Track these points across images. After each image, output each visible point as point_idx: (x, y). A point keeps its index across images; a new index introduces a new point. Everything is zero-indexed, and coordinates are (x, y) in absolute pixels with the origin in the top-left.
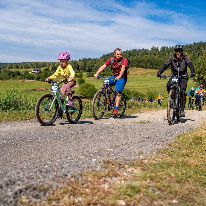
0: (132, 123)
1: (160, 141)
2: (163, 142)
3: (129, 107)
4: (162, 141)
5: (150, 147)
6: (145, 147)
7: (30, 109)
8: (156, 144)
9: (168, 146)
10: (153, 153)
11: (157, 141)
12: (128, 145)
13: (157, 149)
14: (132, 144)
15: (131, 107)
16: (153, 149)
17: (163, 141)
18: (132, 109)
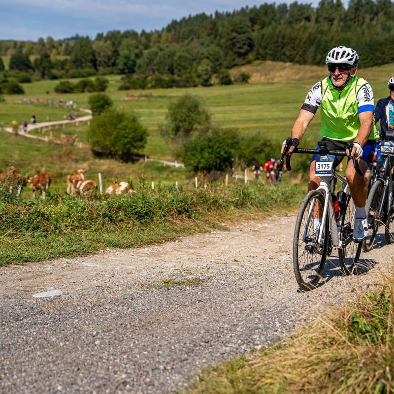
3: (180, 213)
18: (191, 218)
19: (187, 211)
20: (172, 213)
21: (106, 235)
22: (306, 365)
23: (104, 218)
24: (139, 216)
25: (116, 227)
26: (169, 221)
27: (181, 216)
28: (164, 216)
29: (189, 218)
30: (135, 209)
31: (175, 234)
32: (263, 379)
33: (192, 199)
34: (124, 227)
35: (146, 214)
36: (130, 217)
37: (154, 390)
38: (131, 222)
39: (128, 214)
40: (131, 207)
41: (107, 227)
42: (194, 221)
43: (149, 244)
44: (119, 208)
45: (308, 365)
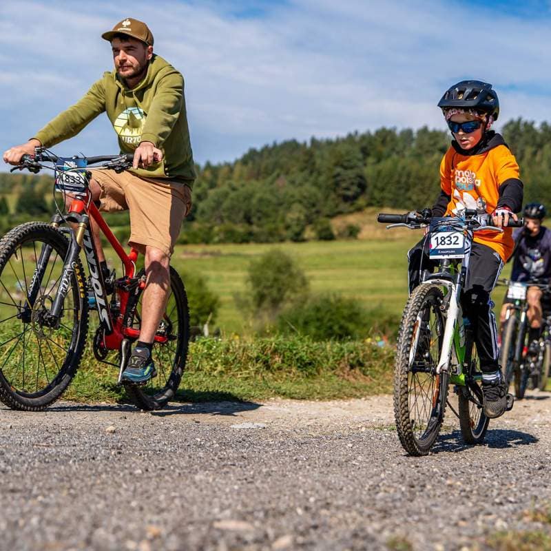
0: (363, 429)
1: (497, 501)
2: (515, 505)
3: (352, 367)
4: (511, 502)
5: (448, 524)
8: (477, 514)
9: (544, 523)
11: (484, 501)
13: (486, 532)
15: (361, 364)
16: (464, 533)
17: (512, 499)
18: (367, 376)
19: (362, 366)
20: (341, 366)
23: (257, 362)
24: (301, 364)
25: (275, 376)
26: (339, 376)
27: (353, 371)
28: (332, 369)
29: (364, 374)
30: (297, 353)
33: (363, 351)
34: (284, 376)
35: (310, 364)
36: (290, 365)
38: (293, 372)
39: (288, 360)
40: (291, 351)
41: (263, 375)
43: (330, 398)
44: (275, 351)
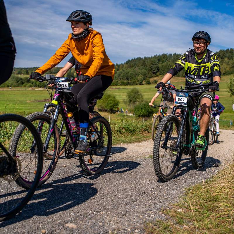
1: (156, 202)
4: (161, 202)
6: (130, 215)
7: (8, 137)
9: (165, 214)
10: (136, 231)
12: (106, 211)
14: (115, 207)
19: (148, 130)
20: (142, 130)
21: (119, 138)
22: (230, 188)
23: (118, 131)
24: (130, 131)
25: (122, 135)
26: (141, 134)
27: (145, 132)
28: (139, 132)
29: (148, 132)
31: (145, 139)
32: (214, 193)
33: (149, 125)
34: (125, 135)
35: (133, 131)
36: (127, 132)
37: (170, 196)
38: (128, 134)
39: (126, 130)
42: (150, 134)
43: (136, 142)
44: (123, 128)
45: (232, 187)
